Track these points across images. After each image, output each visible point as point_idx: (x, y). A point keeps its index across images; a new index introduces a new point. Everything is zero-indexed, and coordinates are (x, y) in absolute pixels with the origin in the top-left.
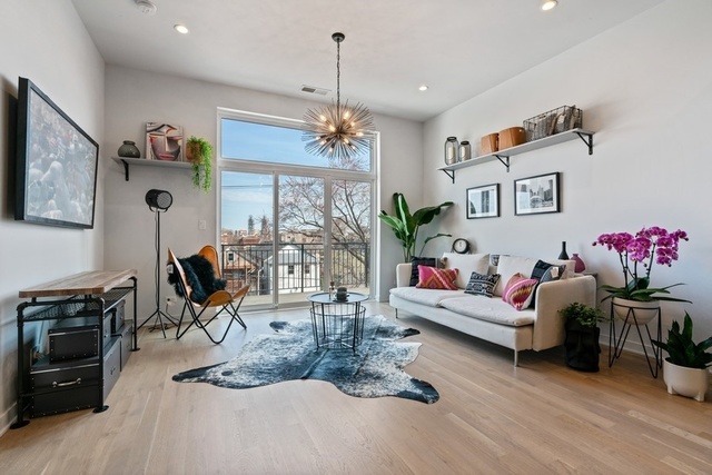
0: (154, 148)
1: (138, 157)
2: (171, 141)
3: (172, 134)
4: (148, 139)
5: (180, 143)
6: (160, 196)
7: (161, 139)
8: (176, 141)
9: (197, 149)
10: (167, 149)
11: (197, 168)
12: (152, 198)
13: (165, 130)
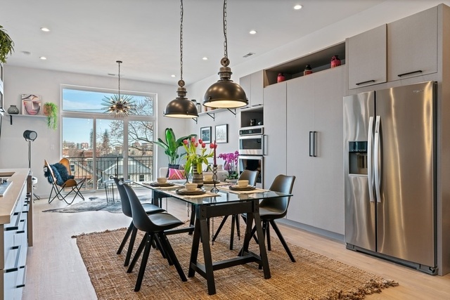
0: (26, 108)
1: (17, 113)
2: (35, 103)
3: (35, 100)
4: (23, 103)
5: (40, 105)
6: (31, 134)
7: (30, 103)
8: (38, 104)
9: (49, 108)
10: (33, 108)
11: (49, 119)
12: (27, 134)
13: (31, 98)
